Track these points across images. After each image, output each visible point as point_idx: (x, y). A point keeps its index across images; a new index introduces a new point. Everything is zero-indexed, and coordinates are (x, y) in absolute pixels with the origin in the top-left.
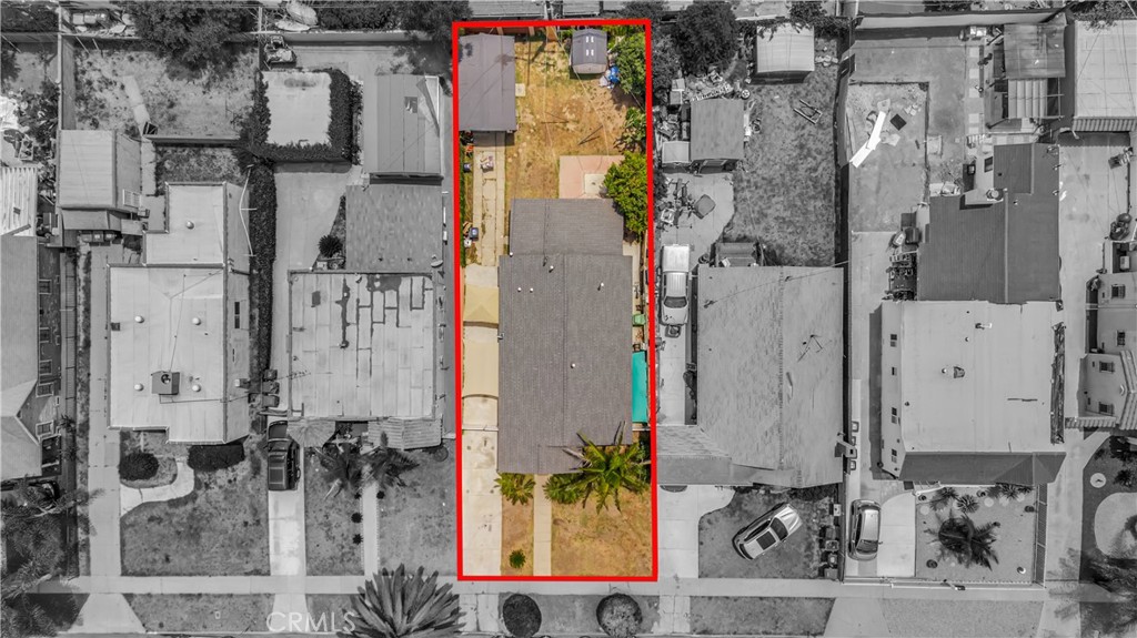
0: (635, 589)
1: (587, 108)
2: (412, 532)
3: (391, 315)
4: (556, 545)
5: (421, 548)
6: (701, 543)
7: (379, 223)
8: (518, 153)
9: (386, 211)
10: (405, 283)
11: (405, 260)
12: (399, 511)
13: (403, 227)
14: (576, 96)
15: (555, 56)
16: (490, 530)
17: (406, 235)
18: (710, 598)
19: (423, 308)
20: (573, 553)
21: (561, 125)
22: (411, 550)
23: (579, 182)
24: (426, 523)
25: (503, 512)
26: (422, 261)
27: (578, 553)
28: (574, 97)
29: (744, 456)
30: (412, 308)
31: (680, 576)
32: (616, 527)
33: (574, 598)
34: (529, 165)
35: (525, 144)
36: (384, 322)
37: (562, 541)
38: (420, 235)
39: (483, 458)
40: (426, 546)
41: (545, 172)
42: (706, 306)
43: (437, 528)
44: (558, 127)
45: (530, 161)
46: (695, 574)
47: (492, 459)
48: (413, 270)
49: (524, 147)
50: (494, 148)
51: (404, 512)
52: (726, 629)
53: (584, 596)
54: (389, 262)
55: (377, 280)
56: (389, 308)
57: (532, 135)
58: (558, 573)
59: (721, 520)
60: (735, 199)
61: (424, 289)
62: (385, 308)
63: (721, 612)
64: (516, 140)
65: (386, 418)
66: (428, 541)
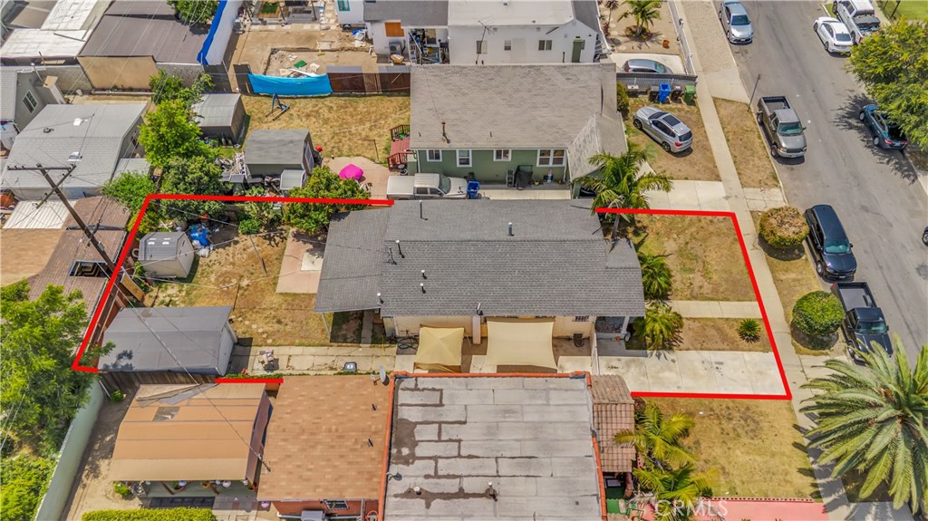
0: (749, 230)
1: (229, 268)
2: (748, 453)
3: (449, 432)
4: (720, 296)
5: (767, 442)
6: (686, 179)
7: (320, 447)
8: (263, 333)
9: (303, 437)
10: (407, 414)
11: (375, 414)
12: (723, 468)
13: (328, 415)
14: (213, 278)
15: (161, 296)
16: (722, 363)
17: (340, 413)
18: (739, 174)
19: (441, 390)
20: (726, 280)
21: (241, 292)
22: (773, 455)
23: (308, 275)
24: (732, 435)
25: (696, 349)
26: (378, 395)
27: (725, 276)
28: (213, 280)
29: (592, 101)
30: (441, 405)
31: (724, 195)
32: (687, 243)
33: (776, 281)
34: (279, 322)
35: (254, 326)
36: (459, 441)
37: (715, 290)
38: (344, 398)
39: (633, 369)
40: (764, 437)
41: (291, 308)
42: (448, 142)
43: (734, 422)
44: (242, 295)
45: (275, 320)
46: (720, 185)
47: (634, 361)
48: (388, 405)
49: (255, 326)
50: (251, 357)
51: (723, 461)
52: (766, 163)
53: (772, 272)
54: (376, 433)
55: (399, 452)
56: (439, 434)
57: (245, 318)
58: (753, 294)
59: (659, 164)
60: (349, 156)
61: (416, 389)
62: (440, 440)
63: (750, 166)
64: (247, 336)
65: (594, 435)
66: (755, 433)
